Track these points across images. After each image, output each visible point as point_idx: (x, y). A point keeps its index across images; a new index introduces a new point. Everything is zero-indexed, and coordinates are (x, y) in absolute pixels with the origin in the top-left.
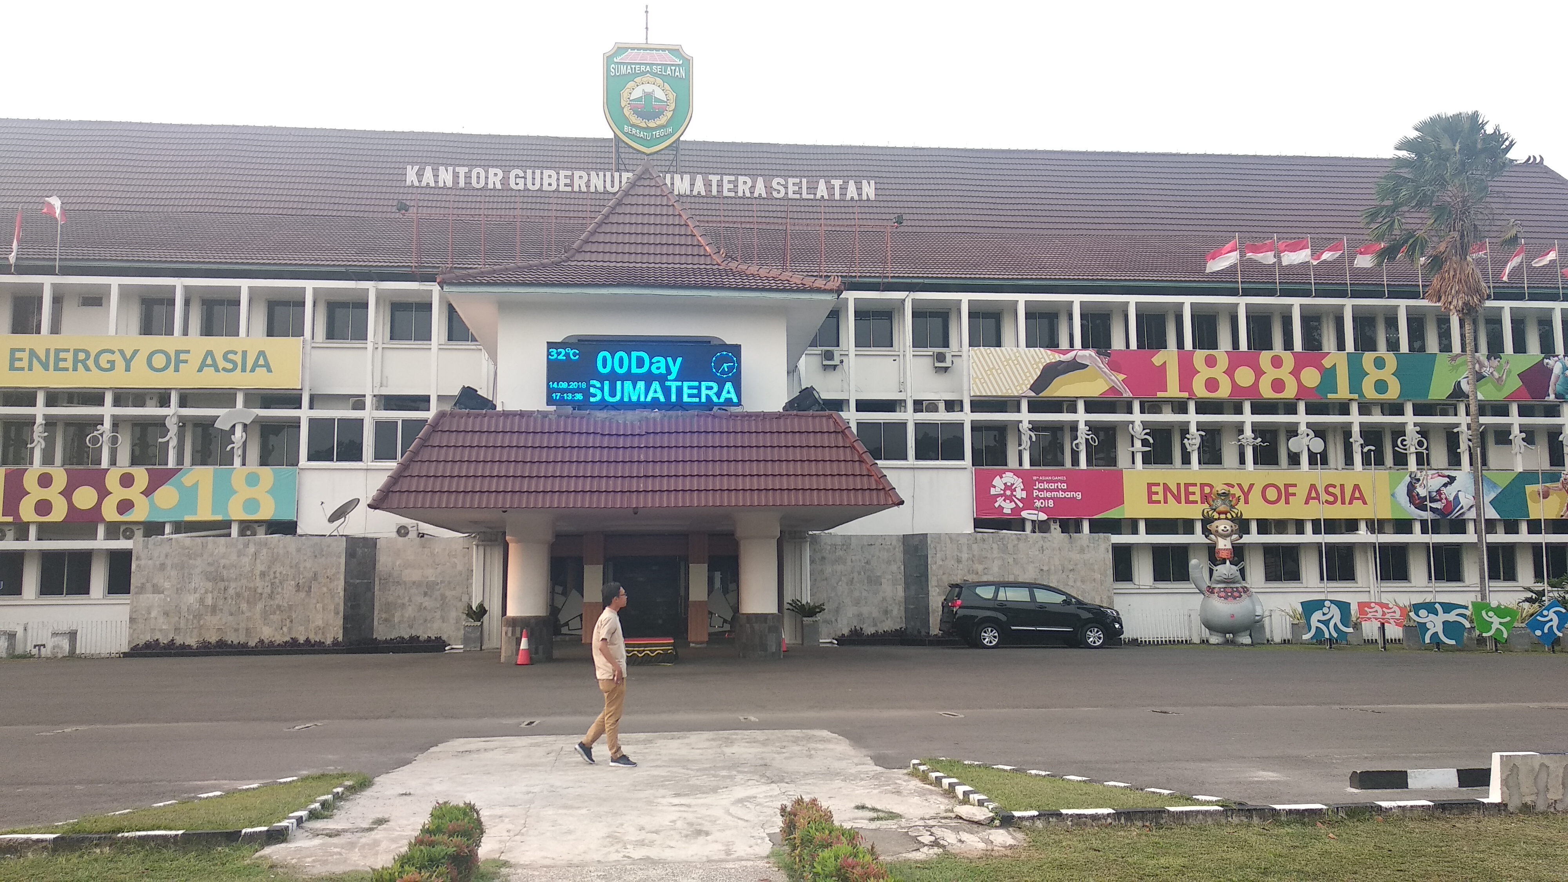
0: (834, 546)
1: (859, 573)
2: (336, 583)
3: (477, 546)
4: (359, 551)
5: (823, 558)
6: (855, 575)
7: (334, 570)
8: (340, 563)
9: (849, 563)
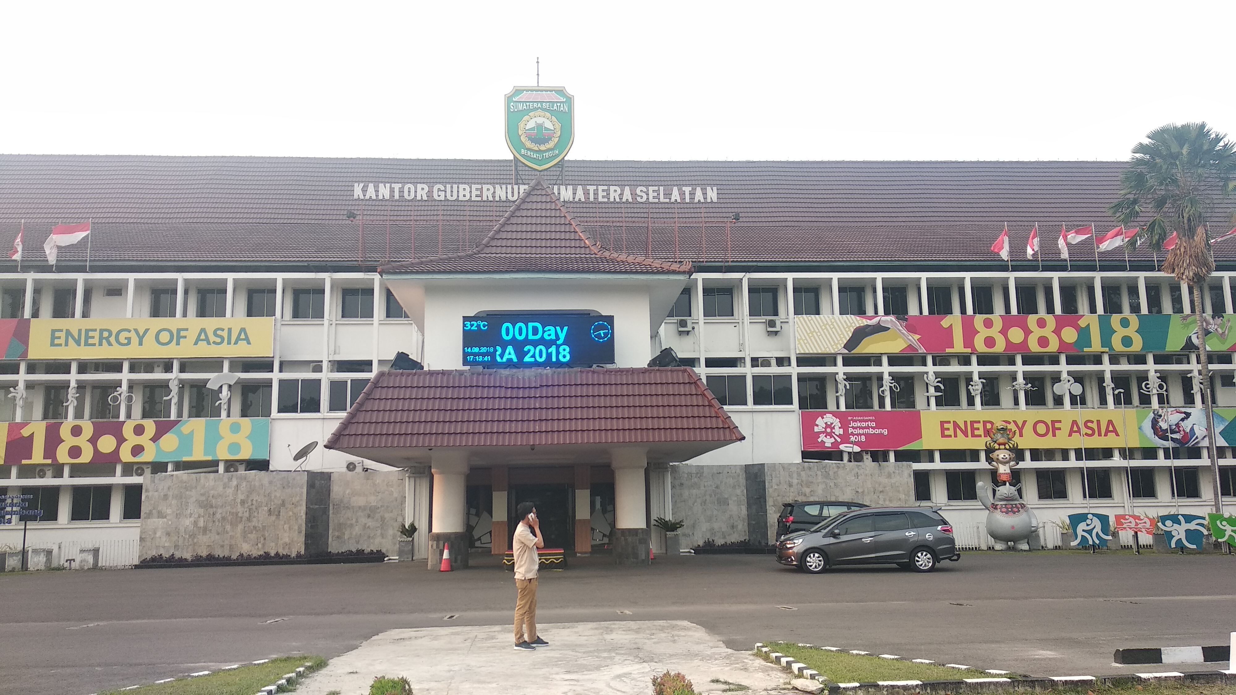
0: (690, 474)
1: (711, 496)
2: (299, 508)
3: (409, 477)
4: (317, 483)
5: (682, 484)
6: (708, 497)
7: (298, 498)
8: (302, 493)
9: (702, 488)
